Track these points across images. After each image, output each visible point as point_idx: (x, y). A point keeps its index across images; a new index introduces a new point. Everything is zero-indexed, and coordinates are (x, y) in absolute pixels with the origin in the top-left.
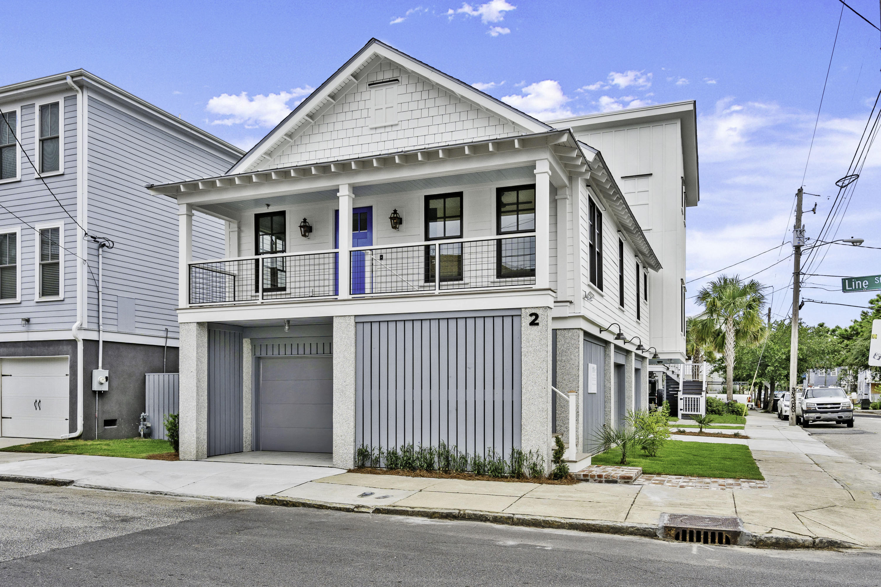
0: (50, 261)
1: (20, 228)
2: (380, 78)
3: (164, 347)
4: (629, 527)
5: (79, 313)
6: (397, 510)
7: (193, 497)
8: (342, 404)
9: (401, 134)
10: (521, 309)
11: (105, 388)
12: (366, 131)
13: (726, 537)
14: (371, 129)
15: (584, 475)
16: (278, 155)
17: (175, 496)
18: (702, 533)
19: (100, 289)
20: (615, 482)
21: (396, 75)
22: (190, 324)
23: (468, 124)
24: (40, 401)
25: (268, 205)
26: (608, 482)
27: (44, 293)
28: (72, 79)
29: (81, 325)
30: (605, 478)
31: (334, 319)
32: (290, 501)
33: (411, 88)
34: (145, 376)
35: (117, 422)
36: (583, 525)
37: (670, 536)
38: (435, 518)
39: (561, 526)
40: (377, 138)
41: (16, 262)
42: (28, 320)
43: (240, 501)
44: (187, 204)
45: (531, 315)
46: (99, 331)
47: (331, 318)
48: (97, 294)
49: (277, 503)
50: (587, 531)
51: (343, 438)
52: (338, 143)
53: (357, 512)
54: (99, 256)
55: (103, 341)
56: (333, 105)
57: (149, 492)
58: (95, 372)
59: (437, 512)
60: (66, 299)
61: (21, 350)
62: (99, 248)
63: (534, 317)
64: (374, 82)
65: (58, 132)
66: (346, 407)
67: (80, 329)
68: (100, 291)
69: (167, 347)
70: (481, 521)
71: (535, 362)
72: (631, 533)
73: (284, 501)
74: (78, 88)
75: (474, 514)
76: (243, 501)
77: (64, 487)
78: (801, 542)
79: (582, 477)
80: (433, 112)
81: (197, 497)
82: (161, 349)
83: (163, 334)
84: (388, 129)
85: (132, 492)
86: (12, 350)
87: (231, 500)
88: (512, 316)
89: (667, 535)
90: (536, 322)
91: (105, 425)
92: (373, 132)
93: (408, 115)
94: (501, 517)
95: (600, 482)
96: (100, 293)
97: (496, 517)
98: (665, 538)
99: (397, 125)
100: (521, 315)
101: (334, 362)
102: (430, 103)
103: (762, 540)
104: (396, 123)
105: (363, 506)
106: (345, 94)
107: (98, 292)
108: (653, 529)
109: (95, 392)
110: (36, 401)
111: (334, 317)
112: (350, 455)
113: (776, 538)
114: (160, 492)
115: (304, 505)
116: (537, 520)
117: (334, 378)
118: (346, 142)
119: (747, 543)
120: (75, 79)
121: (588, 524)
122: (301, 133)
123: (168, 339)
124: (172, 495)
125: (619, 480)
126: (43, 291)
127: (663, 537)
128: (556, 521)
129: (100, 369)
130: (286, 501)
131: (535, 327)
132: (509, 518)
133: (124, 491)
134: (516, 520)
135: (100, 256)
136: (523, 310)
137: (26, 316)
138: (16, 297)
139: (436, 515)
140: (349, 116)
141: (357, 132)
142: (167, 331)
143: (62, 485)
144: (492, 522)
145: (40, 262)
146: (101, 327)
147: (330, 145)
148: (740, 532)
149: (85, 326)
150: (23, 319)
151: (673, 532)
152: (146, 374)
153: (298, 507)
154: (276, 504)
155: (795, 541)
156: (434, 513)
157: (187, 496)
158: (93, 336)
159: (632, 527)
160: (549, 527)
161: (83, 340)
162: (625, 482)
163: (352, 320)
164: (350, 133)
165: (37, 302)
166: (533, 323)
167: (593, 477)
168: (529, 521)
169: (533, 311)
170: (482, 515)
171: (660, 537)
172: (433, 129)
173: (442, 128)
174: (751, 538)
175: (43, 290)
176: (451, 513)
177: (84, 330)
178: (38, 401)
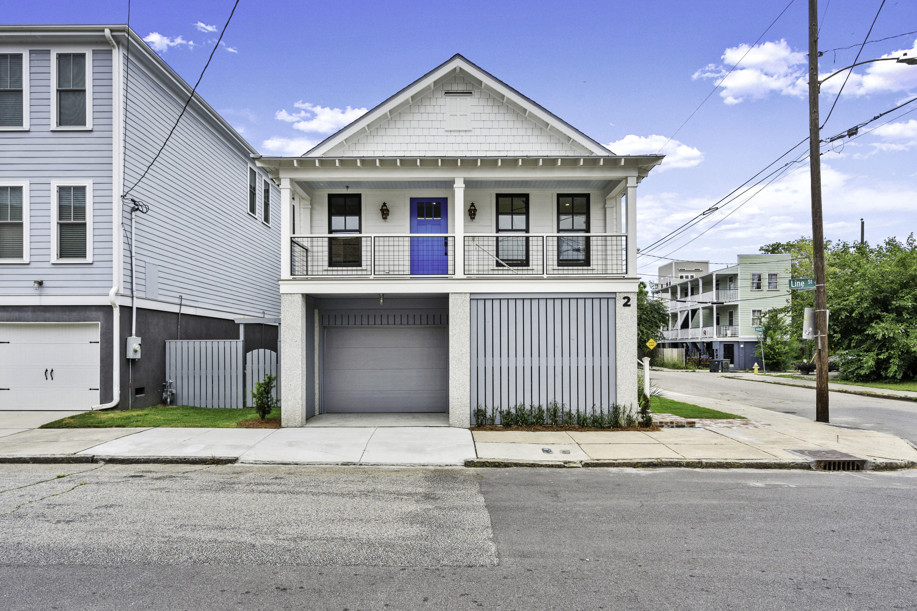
0: (72, 221)
1: (28, 183)
2: (455, 88)
3: (178, 314)
4: (791, 463)
5: (115, 277)
6: (605, 463)
7: (394, 465)
8: (458, 371)
9: (474, 139)
10: (616, 293)
11: (138, 356)
12: (441, 132)
13: (857, 465)
14: (446, 131)
15: (660, 422)
16: (353, 142)
17: (372, 465)
18: (842, 463)
19: (133, 254)
20: (683, 426)
21: (469, 88)
22: (293, 295)
23: (533, 139)
24: (52, 371)
25: (347, 187)
26: (678, 426)
27: (62, 254)
28: (111, 33)
29: (118, 291)
30: (676, 424)
31: (450, 295)
32: (502, 462)
33: (483, 102)
34: (165, 342)
35: (145, 390)
36: (757, 463)
37: (821, 467)
38: (638, 467)
39: (740, 466)
40: (451, 139)
41: (22, 219)
42: (40, 283)
43: (446, 465)
44: (290, 179)
45: (624, 298)
46: (133, 297)
47: (448, 294)
48: (130, 258)
49: (488, 464)
50: (761, 468)
51: (460, 400)
52: (415, 139)
53: (569, 467)
54: (131, 220)
55: (137, 308)
56: (409, 105)
57: (340, 463)
58: (129, 339)
59: (640, 462)
60: (95, 263)
61: (30, 314)
62: (132, 211)
63: (626, 300)
64: (449, 91)
65: (84, 84)
66: (462, 373)
67: (117, 294)
68: (133, 255)
69: (181, 314)
70: (676, 466)
71: (628, 335)
72: (793, 467)
73: (495, 462)
74: (115, 44)
75: (670, 462)
76: (451, 465)
77: (229, 465)
78: (899, 464)
79: (659, 424)
80: (503, 124)
81: (397, 465)
82: (176, 316)
83: (178, 301)
84: (461, 134)
85: (318, 465)
86: (17, 314)
87: (437, 465)
88: (608, 298)
89: (818, 466)
90: (628, 304)
91: (137, 394)
92: (449, 134)
93: (480, 124)
94: (693, 462)
95: (672, 427)
96: (133, 258)
97: (689, 462)
98: (817, 469)
99: (470, 131)
100: (615, 298)
101: (450, 333)
102: (500, 117)
103: (878, 465)
104: (471, 129)
105: (569, 462)
106: (420, 97)
107: (131, 257)
108: (807, 463)
109: (129, 359)
110: (47, 370)
111: (450, 294)
112: (467, 415)
113: (886, 463)
114: (353, 462)
115: (516, 465)
116: (721, 462)
117: (450, 348)
118: (422, 139)
119: (870, 468)
120: (114, 34)
121: (760, 463)
122: (378, 126)
123: (182, 306)
124: (368, 465)
125: (686, 425)
126: (60, 253)
127: (816, 468)
128: (736, 463)
129: (134, 336)
130: (498, 463)
131: (627, 308)
132: (699, 463)
133: (307, 464)
134: (704, 464)
135: (133, 220)
136: (617, 294)
137: (39, 278)
138: (22, 257)
139: (639, 465)
140: (425, 117)
141: (433, 132)
142: (181, 298)
143: (226, 463)
144: (685, 467)
145: (58, 221)
146: (135, 293)
147: (407, 139)
148: (866, 461)
149: (122, 292)
150: (35, 282)
151: (822, 464)
152: (166, 341)
153: (510, 467)
154: (487, 466)
155: (896, 464)
156: (637, 463)
157: (386, 465)
158: (127, 302)
159: (793, 463)
160: (731, 467)
161: (120, 306)
162: (691, 426)
163: (468, 297)
164: (426, 132)
165: (53, 264)
166: (626, 305)
167: (666, 423)
168: (715, 464)
169: (626, 295)
170: (677, 462)
171: (814, 469)
172: (503, 139)
173: (511, 139)
174: (872, 464)
175: (60, 251)
176: (652, 462)
177: (121, 295)
178: (49, 371)
